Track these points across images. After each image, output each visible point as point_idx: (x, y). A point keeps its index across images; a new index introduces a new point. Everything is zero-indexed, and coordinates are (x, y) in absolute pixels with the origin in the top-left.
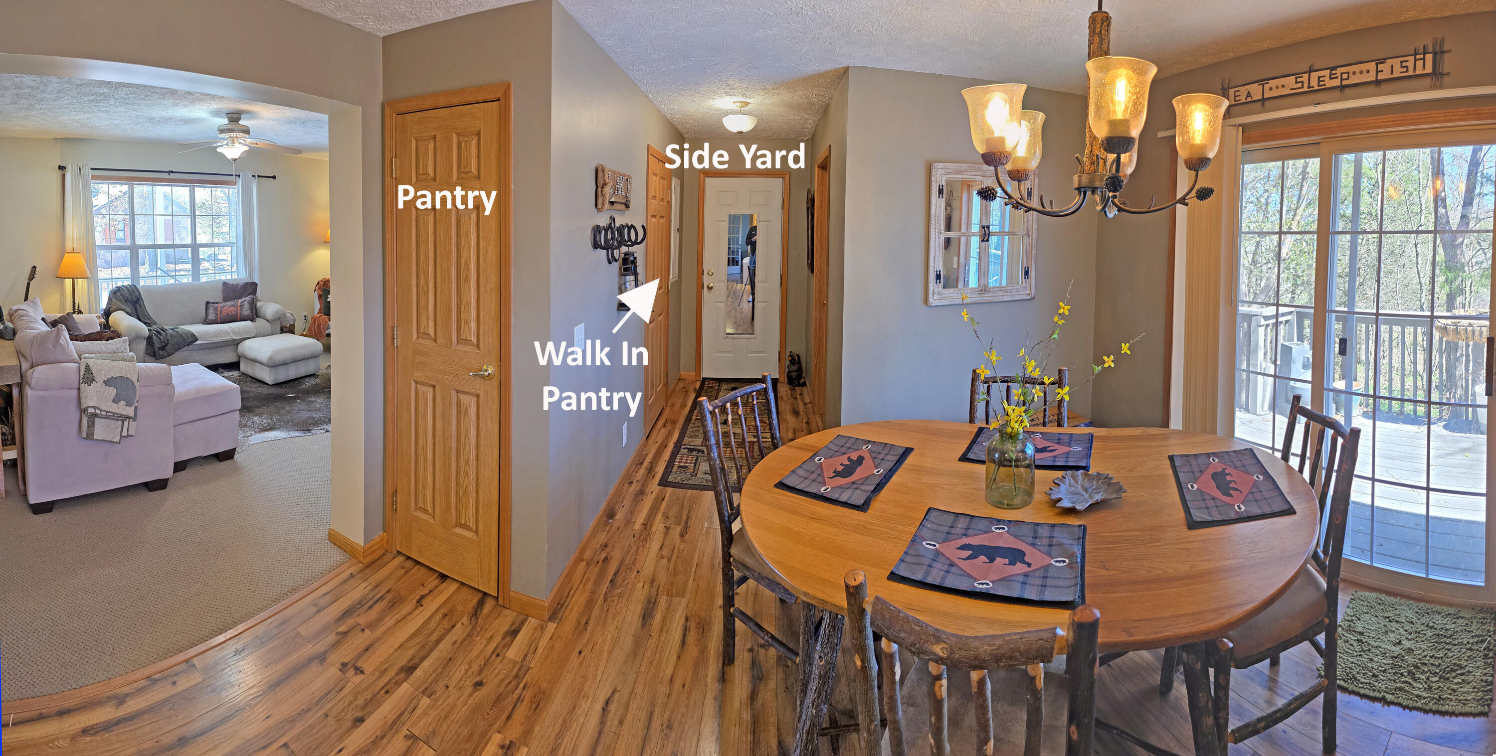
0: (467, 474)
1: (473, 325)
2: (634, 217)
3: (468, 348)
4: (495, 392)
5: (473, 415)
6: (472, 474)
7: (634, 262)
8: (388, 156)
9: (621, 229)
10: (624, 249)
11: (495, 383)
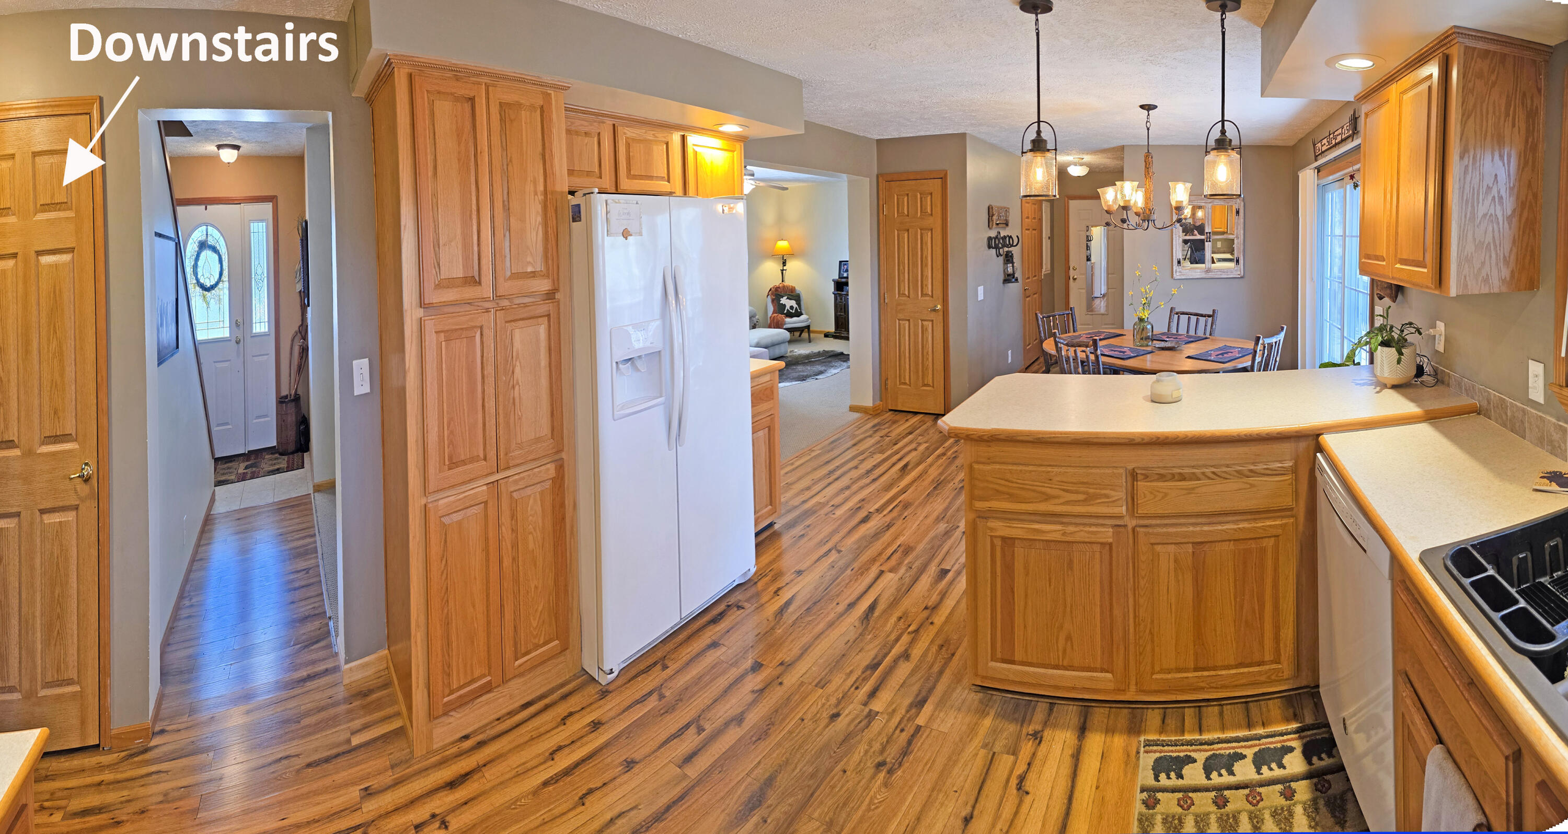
0: (928, 359)
1: (930, 286)
2: (1013, 230)
3: (927, 298)
4: (941, 317)
5: (930, 330)
6: (930, 359)
7: (1012, 256)
8: (881, 203)
9: (1005, 237)
10: (1006, 249)
11: (941, 313)
